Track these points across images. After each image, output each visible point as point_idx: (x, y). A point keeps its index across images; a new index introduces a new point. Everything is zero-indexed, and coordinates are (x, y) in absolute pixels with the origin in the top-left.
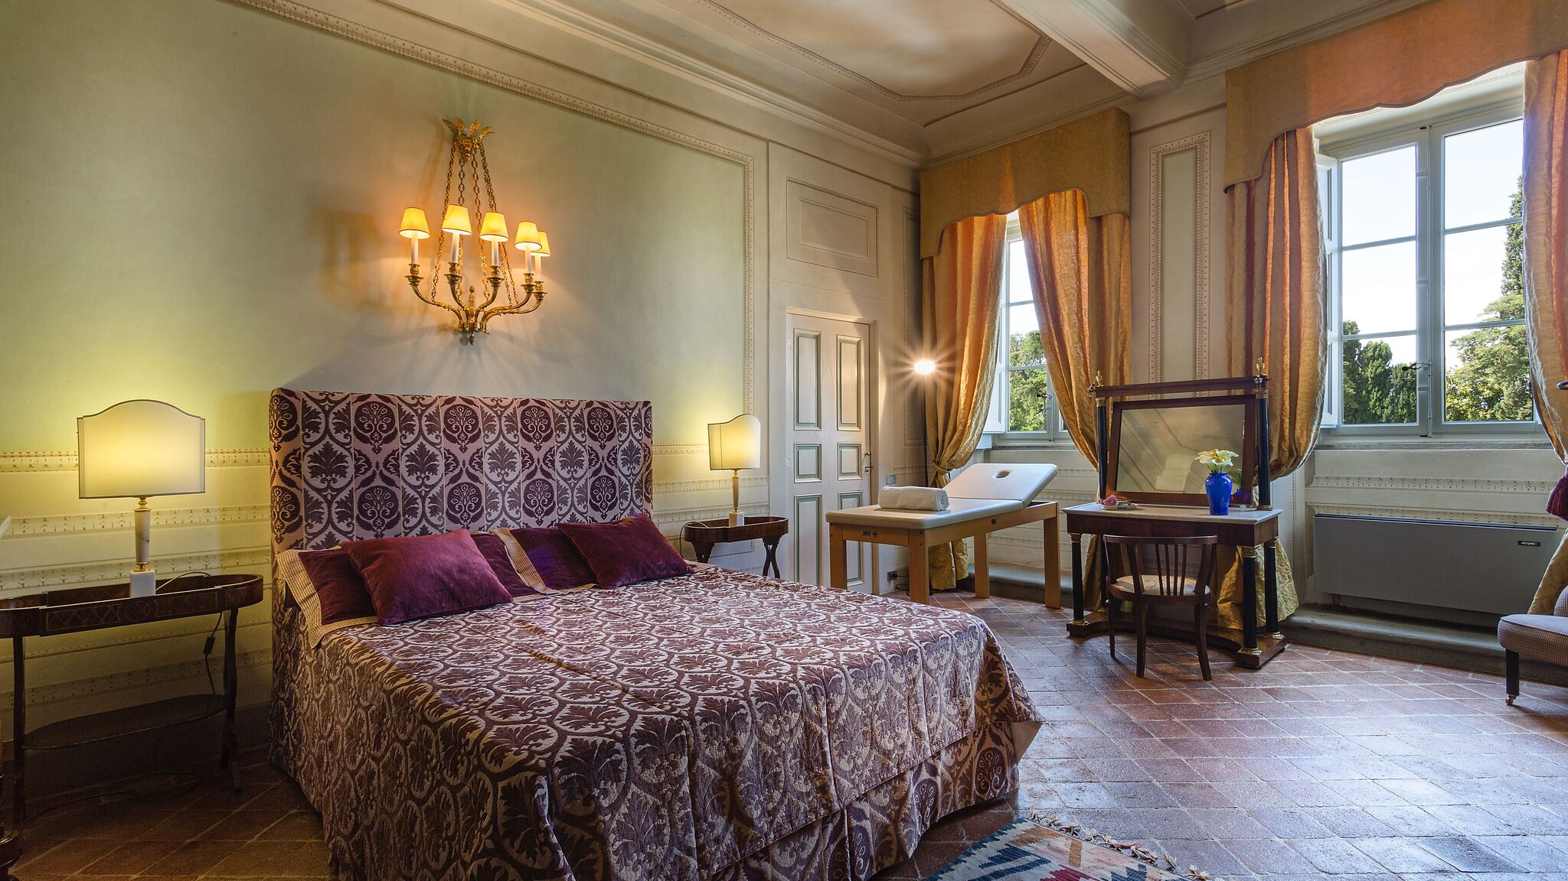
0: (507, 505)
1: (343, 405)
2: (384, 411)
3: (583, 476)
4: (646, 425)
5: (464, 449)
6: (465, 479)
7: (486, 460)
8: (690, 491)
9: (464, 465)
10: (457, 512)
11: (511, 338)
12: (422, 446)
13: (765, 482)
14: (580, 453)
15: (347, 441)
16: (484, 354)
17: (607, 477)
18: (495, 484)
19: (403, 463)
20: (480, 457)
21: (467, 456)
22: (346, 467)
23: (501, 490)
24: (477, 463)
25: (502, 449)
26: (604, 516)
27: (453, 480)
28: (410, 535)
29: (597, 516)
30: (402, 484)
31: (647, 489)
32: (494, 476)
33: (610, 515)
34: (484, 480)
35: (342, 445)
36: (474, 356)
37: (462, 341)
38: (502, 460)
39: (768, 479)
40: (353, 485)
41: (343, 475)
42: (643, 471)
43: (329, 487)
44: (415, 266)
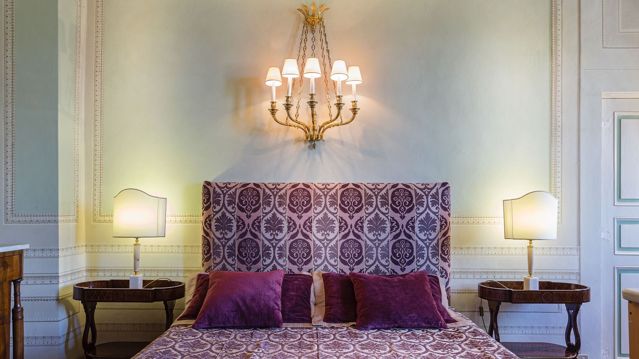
0: (328, 255)
1: (233, 190)
2: (255, 193)
3: (385, 239)
4: (443, 201)
5: (300, 217)
6: (300, 236)
7: (314, 224)
8: (491, 254)
9: (300, 227)
10: (295, 258)
11: (342, 143)
12: (274, 215)
13: (575, 252)
14: (383, 222)
15: (233, 211)
16: (324, 155)
17: (406, 240)
18: (320, 240)
19: (263, 224)
20: (311, 223)
21: (301, 222)
22: (232, 226)
23: (324, 246)
24: (308, 226)
25: (325, 217)
26: (403, 270)
27: (292, 237)
28: (266, 271)
29: (397, 269)
30: (262, 238)
31: (443, 251)
32: (319, 236)
33: (408, 269)
34: (313, 238)
35: (231, 213)
36: (317, 157)
37: (309, 147)
38: (325, 225)
39: (579, 250)
40: (235, 237)
41: (231, 231)
42: (439, 237)
43: (224, 237)
44: (273, 103)
